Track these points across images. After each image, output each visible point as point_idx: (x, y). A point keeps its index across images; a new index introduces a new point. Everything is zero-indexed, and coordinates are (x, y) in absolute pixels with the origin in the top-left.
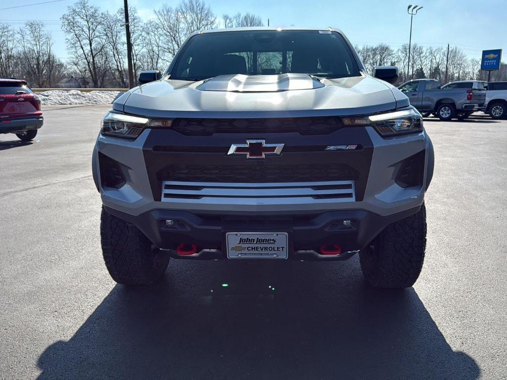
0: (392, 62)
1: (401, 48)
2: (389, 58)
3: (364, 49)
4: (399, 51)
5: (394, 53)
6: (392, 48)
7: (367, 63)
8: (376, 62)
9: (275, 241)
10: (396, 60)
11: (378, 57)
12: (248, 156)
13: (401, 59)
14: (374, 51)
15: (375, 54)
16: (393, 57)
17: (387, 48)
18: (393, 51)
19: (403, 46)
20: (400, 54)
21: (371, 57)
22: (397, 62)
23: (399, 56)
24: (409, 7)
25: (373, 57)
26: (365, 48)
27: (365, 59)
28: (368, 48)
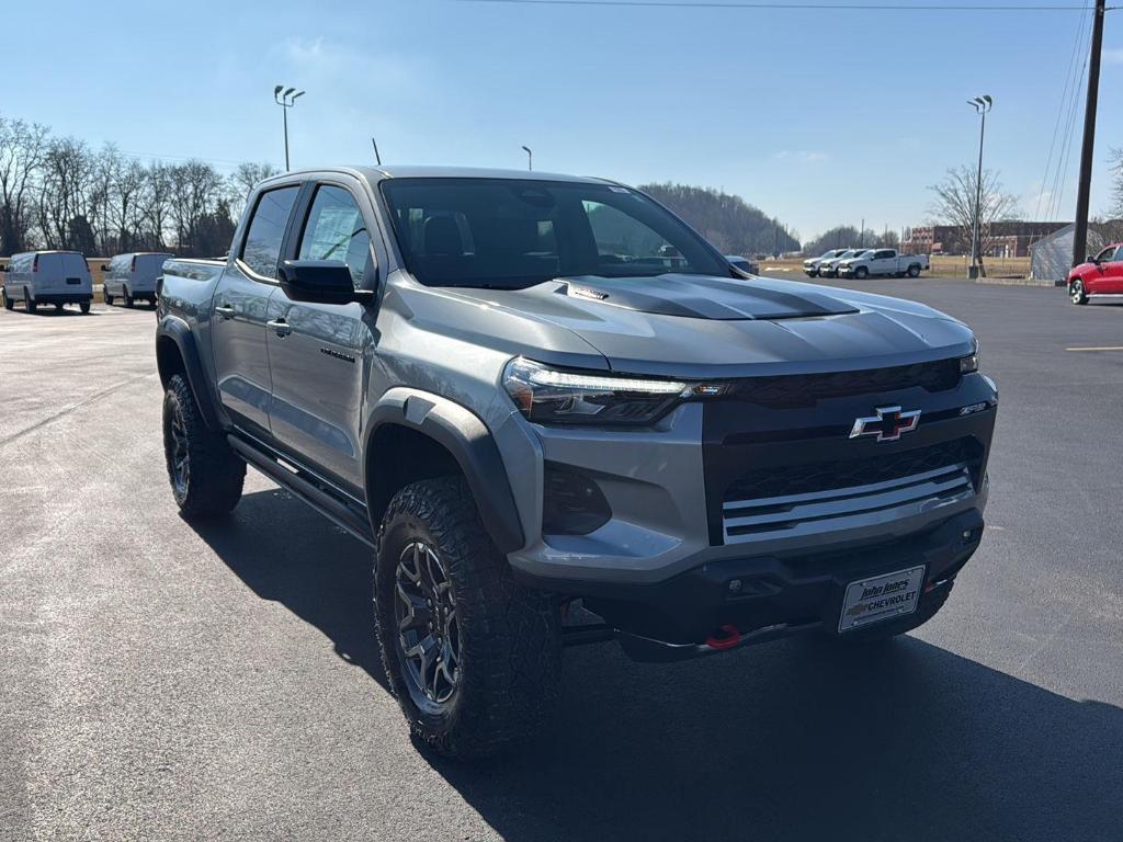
0: (219, 200)
1: (237, 171)
2: (213, 191)
3: (153, 168)
4: (235, 179)
5: (222, 180)
6: (217, 170)
7: (164, 201)
8: (186, 200)
9: (906, 583)
10: (229, 197)
11: (190, 189)
12: (879, 438)
13: (241, 196)
14: (179, 174)
15: (180, 183)
16: (222, 190)
17: (206, 170)
18: (221, 177)
19: (241, 167)
20: (236, 183)
21: (174, 186)
22: (232, 201)
23: (235, 188)
24: (278, 90)
25: (178, 189)
26: (157, 167)
27: (161, 191)
28: (164, 166)
